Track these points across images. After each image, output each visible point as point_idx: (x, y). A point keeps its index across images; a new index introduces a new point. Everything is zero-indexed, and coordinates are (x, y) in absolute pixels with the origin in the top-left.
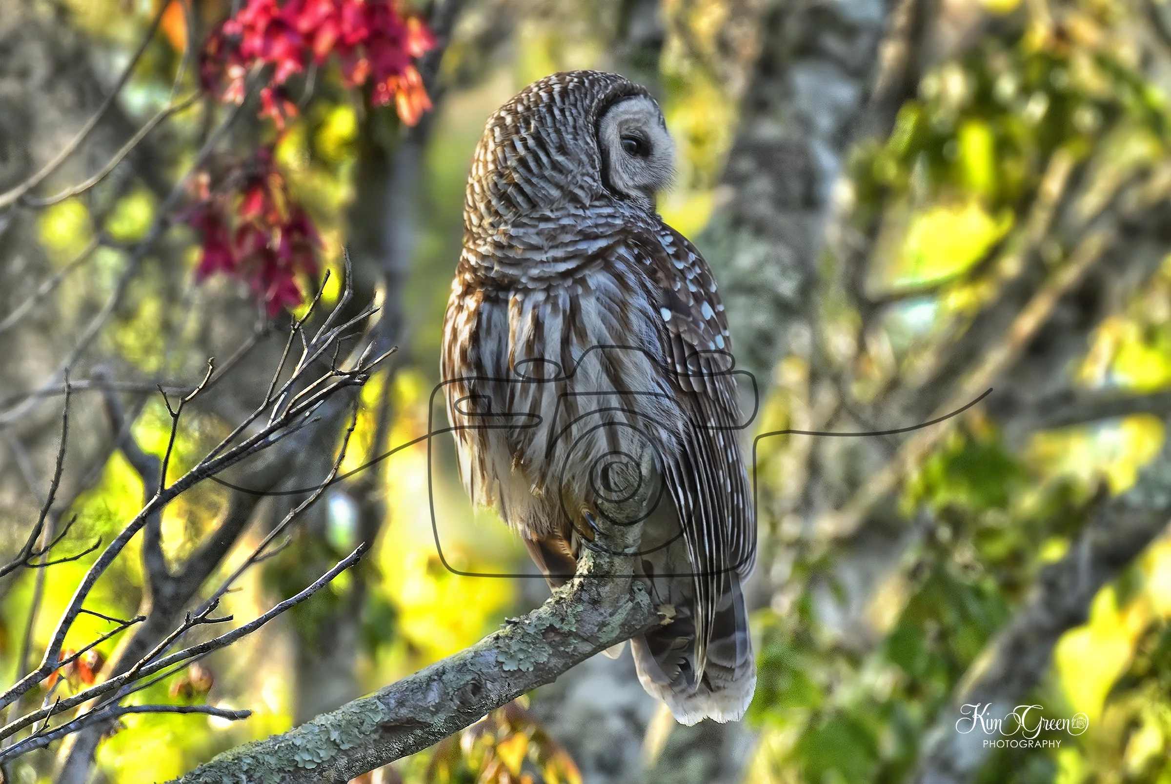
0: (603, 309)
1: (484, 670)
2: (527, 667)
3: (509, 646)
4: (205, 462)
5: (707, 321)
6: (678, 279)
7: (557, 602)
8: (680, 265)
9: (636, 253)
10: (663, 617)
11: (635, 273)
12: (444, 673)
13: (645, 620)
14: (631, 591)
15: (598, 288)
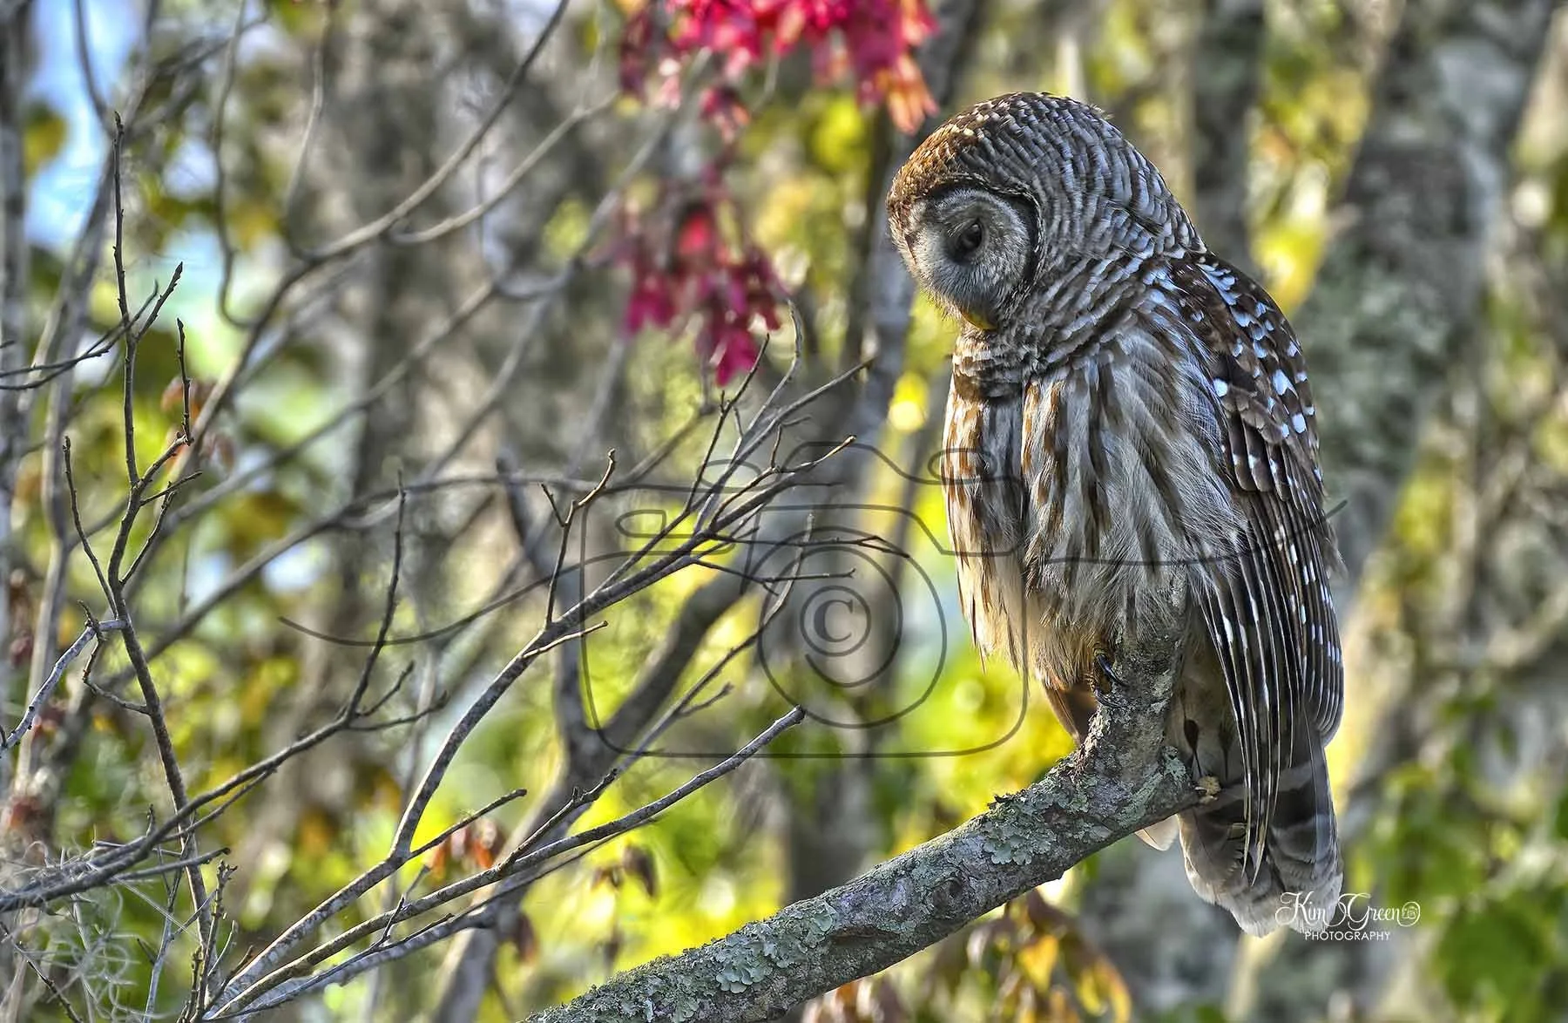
0: (1141, 380)
1: (967, 863)
2: (1023, 858)
3: (999, 831)
4: (605, 587)
5: (1280, 396)
6: (1239, 341)
7: (1063, 773)
8: (1245, 321)
9: (1183, 305)
10: (1203, 793)
11: (1181, 331)
12: (913, 866)
13: (1179, 797)
14: (1161, 759)
15: (1134, 352)
